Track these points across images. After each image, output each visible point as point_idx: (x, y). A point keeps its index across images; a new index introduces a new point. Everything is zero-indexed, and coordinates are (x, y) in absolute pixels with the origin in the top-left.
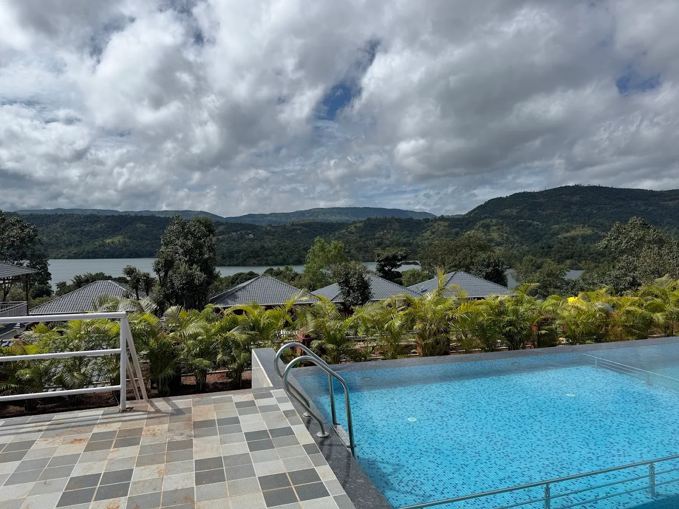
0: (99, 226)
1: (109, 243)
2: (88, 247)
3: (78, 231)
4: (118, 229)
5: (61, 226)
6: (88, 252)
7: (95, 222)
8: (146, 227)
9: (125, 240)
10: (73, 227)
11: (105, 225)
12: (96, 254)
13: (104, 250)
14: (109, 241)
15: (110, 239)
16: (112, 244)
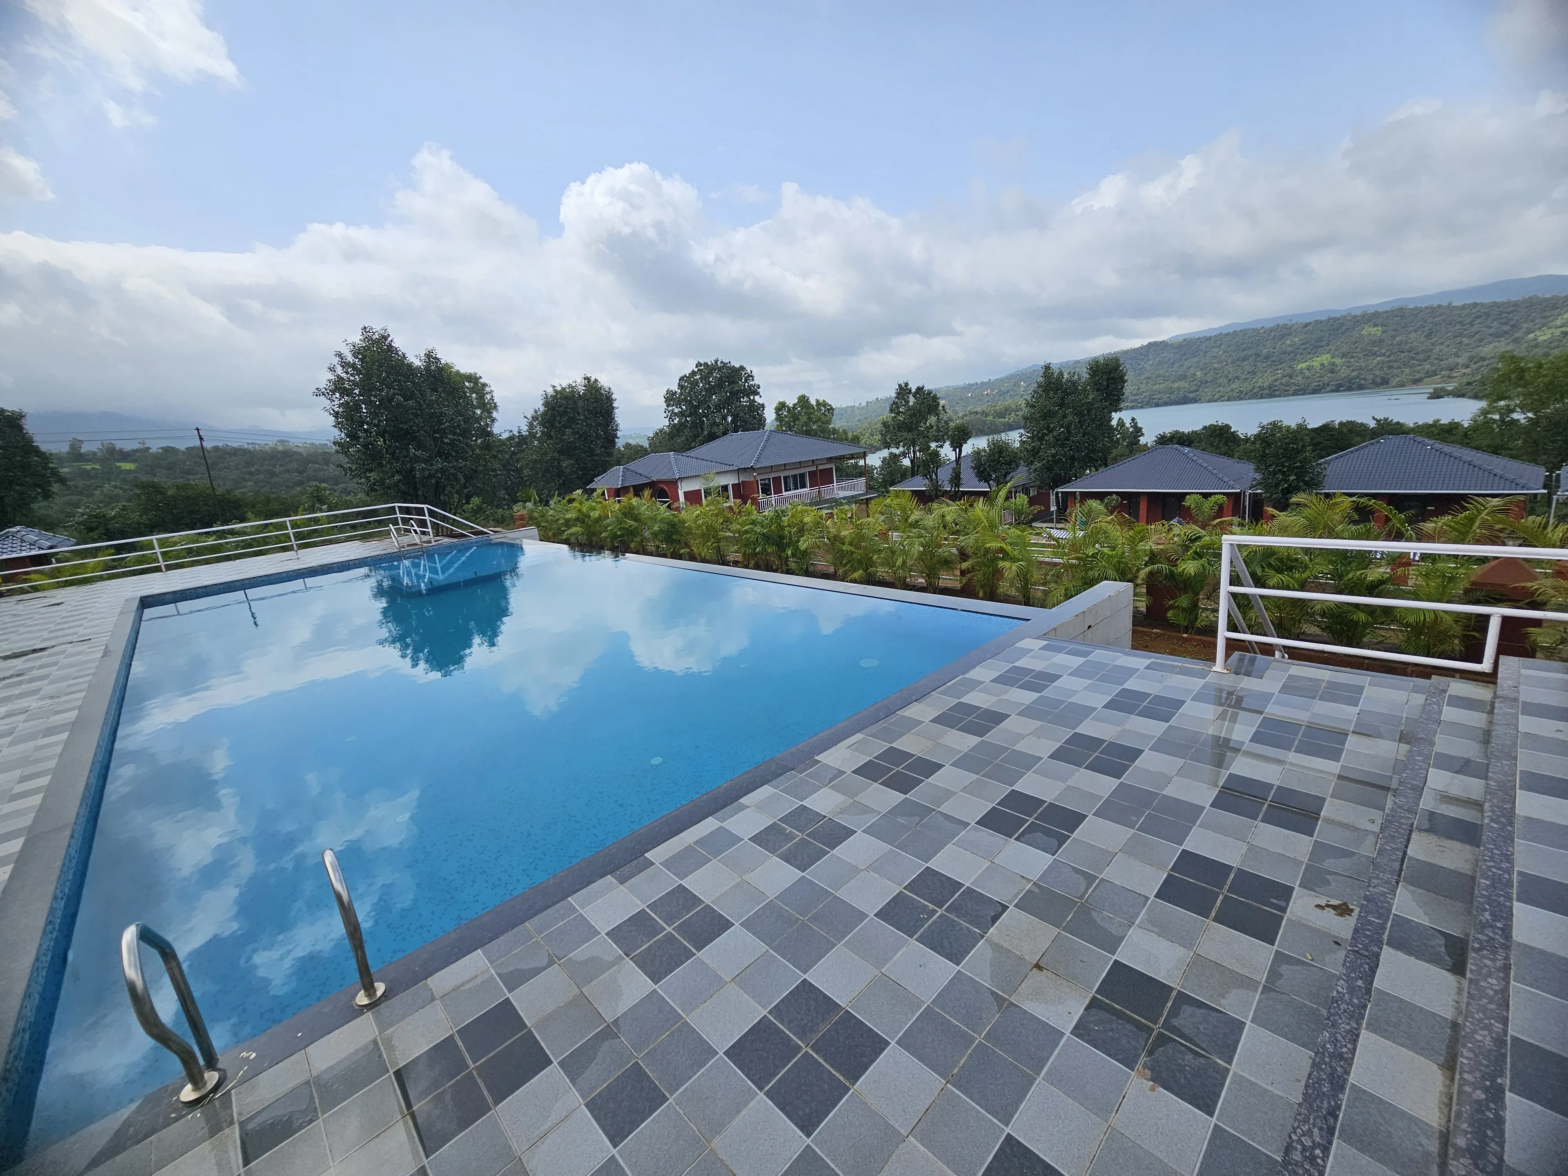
0: (1288, 342)
1: (1302, 369)
2: (1263, 380)
3: (1251, 356)
4: (1324, 343)
5: (1225, 352)
6: (1262, 388)
7: (1283, 337)
8: (1384, 332)
9: (1333, 360)
10: (1244, 350)
11: (1300, 340)
12: (1274, 391)
13: (1292, 381)
14: (1304, 365)
15: (1306, 361)
16: (1308, 369)
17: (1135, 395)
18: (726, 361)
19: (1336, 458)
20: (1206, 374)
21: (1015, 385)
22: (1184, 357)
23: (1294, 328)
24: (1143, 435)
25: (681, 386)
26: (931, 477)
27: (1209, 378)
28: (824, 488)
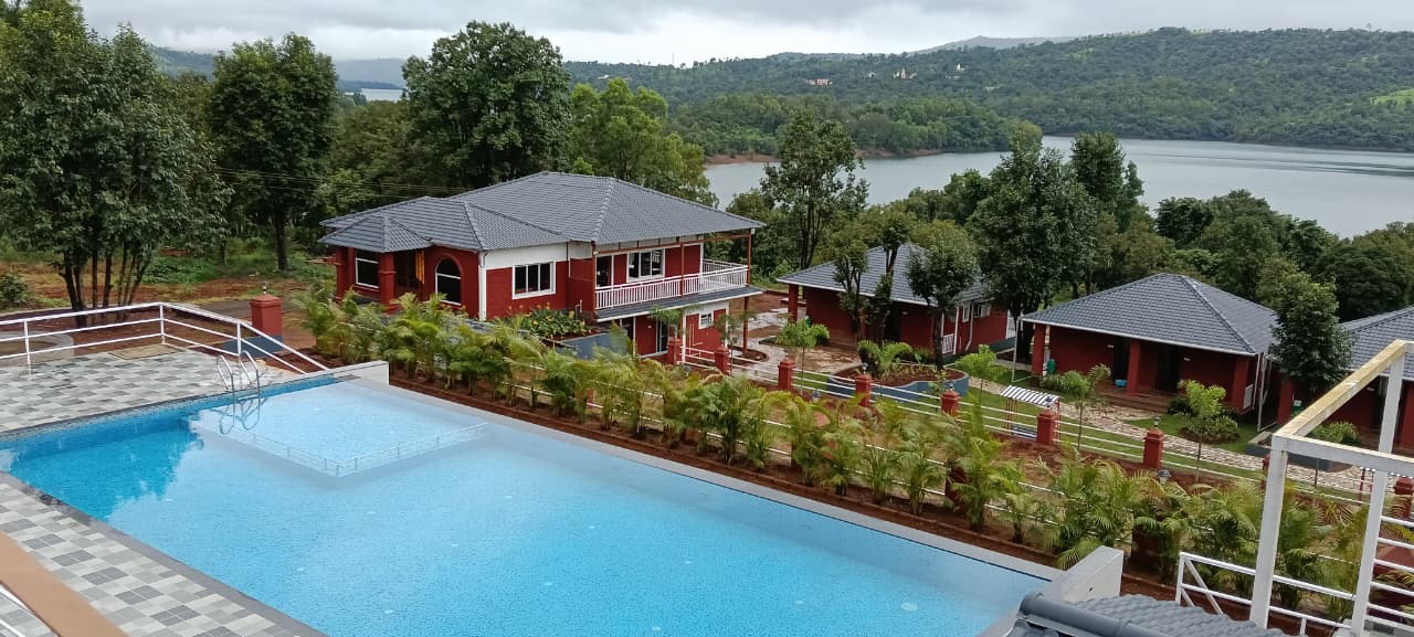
0: (1364, 59)
1: (1380, 105)
3: (1310, 73)
5: (1273, 61)
6: (1322, 127)
7: (1357, 49)
10: (1300, 61)
11: (1380, 59)
13: (1366, 122)
14: (1383, 100)
15: (1385, 94)
16: (1388, 107)
17: (1133, 112)
18: (518, 28)
19: (1370, 326)
20: (1242, 92)
21: (945, 68)
22: (1214, 60)
23: (1374, 38)
24: (1141, 192)
25: (437, 57)
26: (849, 283)
27: (1249, 97)
28: (689, 277)
